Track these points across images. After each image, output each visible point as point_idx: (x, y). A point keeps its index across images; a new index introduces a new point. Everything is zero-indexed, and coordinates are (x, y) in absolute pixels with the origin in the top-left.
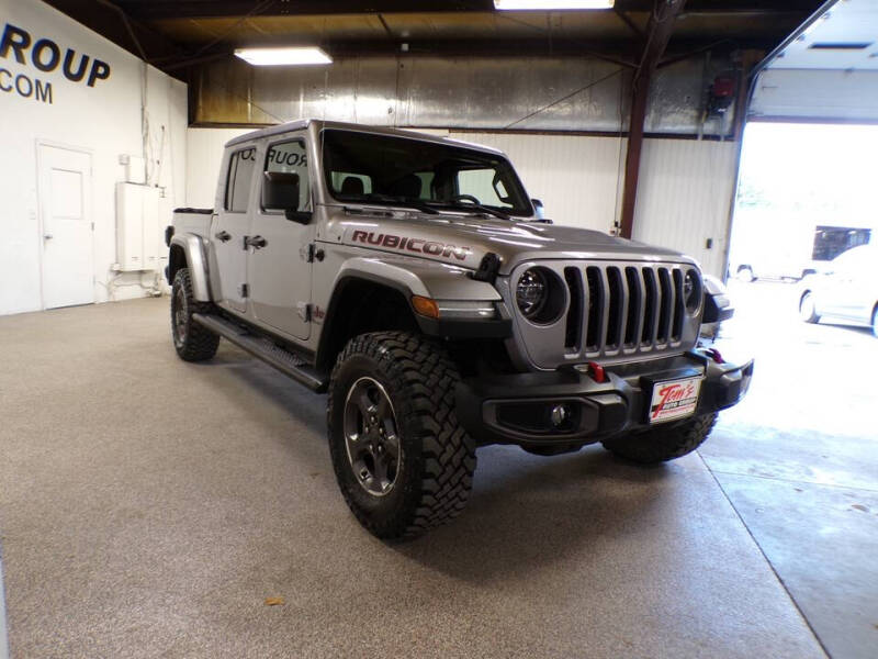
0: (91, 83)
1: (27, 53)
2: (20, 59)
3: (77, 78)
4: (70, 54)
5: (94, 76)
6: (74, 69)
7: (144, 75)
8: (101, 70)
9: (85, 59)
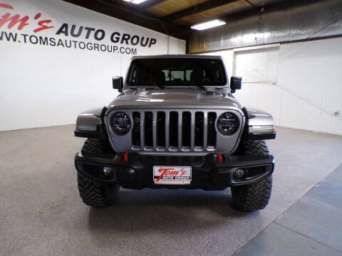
0: (150, 46)
1: (129, 41)
2: (127, 43)
3: (145, 46)
4: (143, 38)
5: (151, 43)
6: (144, 43)
7: (169, 40)
8: (153, 42)
9: (148, 39)
